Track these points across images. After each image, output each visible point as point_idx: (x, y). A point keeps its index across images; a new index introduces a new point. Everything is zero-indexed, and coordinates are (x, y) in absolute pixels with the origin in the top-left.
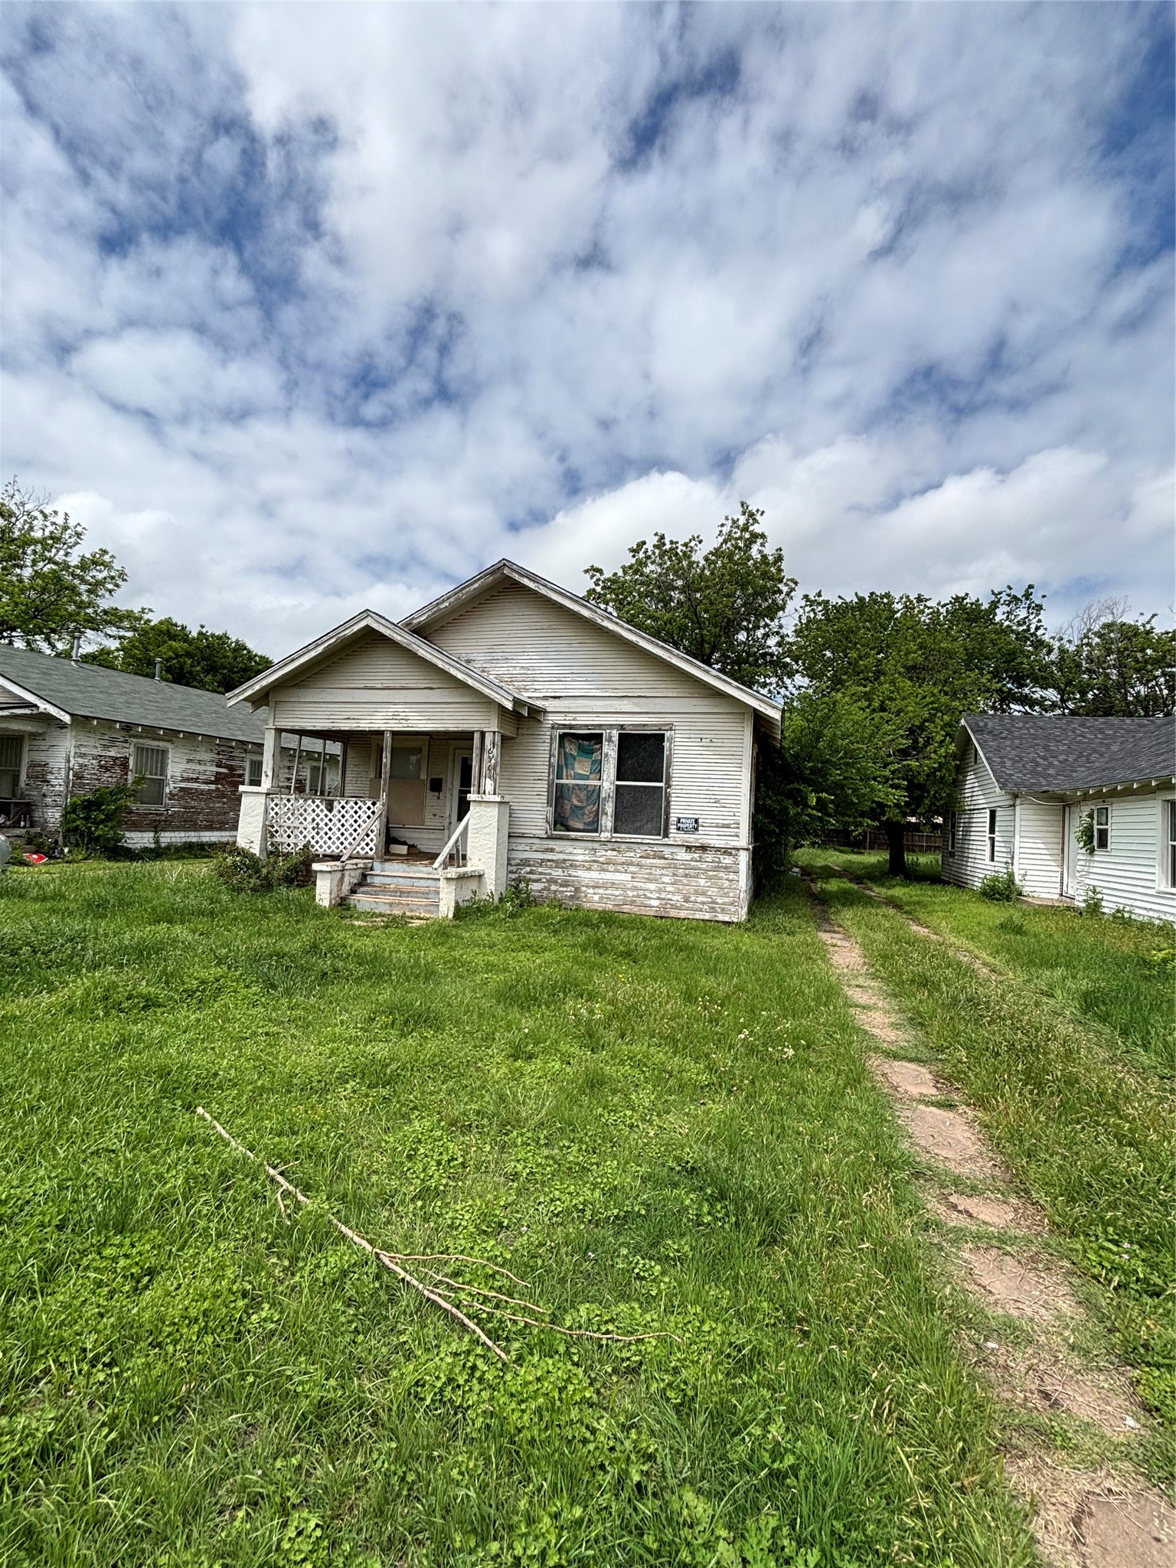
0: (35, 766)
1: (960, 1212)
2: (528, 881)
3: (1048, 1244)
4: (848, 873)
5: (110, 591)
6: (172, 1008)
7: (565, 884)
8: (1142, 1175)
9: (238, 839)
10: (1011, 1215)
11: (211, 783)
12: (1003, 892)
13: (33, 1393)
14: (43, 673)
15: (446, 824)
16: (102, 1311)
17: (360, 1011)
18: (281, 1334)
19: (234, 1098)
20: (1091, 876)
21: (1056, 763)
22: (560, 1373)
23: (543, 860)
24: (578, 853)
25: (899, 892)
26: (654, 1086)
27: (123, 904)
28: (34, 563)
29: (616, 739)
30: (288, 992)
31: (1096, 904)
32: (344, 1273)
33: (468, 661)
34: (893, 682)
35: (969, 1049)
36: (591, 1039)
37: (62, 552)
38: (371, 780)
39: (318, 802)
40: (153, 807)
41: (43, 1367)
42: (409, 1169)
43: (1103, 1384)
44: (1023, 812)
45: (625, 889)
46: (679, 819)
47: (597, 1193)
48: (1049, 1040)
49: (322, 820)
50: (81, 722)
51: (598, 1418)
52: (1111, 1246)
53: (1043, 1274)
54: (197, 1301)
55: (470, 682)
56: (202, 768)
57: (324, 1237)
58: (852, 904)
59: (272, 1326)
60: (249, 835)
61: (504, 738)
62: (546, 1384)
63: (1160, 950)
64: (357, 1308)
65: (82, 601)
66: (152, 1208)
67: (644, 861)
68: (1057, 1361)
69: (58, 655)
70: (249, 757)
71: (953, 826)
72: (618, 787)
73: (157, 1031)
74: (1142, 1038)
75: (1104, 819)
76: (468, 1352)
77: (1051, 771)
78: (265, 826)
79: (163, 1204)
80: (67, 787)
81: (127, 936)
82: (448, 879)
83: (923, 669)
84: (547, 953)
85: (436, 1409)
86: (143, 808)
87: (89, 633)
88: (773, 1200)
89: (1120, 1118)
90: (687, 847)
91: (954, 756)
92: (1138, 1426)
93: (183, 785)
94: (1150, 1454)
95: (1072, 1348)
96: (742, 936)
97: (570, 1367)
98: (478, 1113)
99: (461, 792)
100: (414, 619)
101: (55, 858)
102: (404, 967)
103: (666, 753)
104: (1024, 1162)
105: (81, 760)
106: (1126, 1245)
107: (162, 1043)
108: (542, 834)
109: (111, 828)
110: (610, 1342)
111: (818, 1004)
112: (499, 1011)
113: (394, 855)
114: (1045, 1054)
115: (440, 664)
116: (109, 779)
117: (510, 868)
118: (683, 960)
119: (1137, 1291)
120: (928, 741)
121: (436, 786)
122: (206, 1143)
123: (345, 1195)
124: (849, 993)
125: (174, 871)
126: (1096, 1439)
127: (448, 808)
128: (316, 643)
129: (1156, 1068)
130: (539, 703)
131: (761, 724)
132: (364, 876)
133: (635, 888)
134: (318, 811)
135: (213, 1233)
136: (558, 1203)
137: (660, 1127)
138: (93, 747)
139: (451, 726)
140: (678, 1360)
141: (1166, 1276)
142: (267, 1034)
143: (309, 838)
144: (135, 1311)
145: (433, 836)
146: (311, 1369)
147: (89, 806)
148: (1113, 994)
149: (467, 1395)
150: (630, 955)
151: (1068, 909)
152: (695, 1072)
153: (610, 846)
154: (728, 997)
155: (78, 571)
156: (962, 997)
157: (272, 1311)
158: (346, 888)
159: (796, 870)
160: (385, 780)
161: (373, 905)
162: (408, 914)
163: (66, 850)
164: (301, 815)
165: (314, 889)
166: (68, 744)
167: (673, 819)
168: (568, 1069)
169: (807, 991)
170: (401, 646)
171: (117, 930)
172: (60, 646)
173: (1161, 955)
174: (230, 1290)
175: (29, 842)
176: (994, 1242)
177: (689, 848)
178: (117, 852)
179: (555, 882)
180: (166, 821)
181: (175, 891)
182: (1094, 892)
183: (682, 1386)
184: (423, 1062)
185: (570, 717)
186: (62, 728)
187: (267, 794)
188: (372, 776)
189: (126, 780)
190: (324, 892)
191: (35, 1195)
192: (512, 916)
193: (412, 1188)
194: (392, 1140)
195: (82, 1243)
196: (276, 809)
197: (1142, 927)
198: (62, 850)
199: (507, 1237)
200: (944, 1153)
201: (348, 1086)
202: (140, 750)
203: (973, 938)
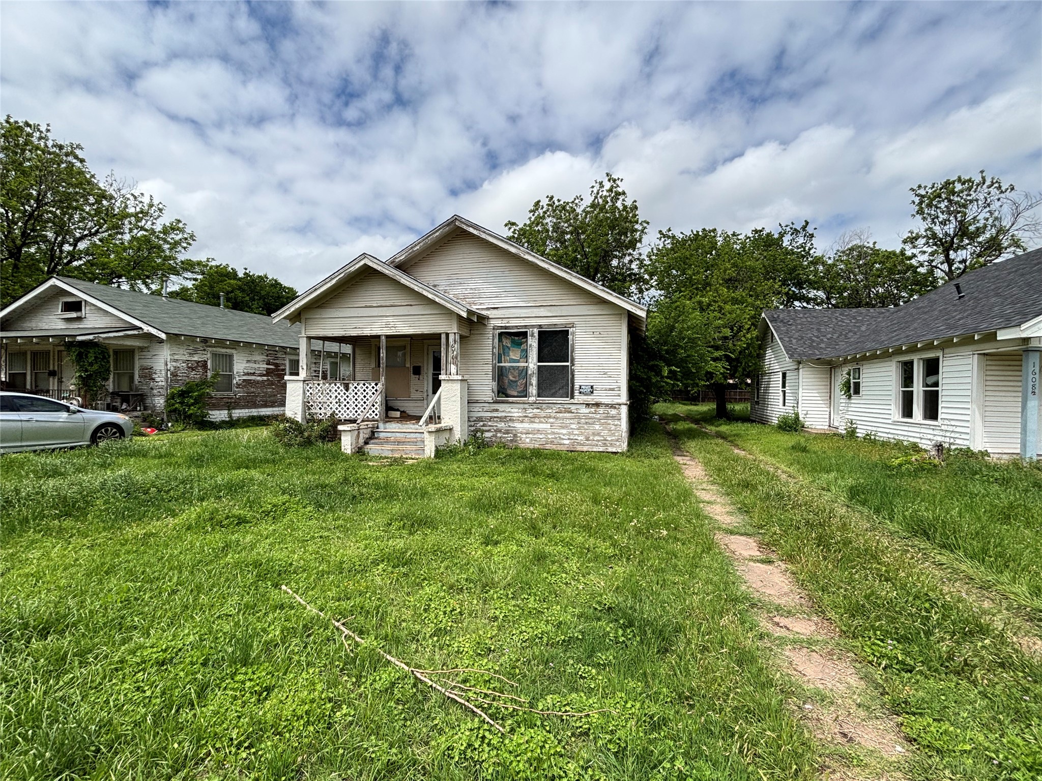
0: (144, 369)
1: (781, 627)
2: (483, 432)
3: (838, 644)
4: (689, 418)
5: (185, 248)
6: (256, 523)
7: (507, 432)
8: (895, 598)
9: (286, 412)
10: (814, 628)
11: (264, 375)
12: (792, 425)
13: (201, 768)
14: (144, 306)
15: (425, 396)
16: (240, 714)
17: (381, 520)
18: (357, 723)
19: (305, 579)
20: (850, 413)
21: (825, 340)
22: (539, 737)
23: (491, 417)
24: (515, 411)
25: (724, 428)
26: (579, 558)
27: (214, 458)
28: (131, 230)
29: (536, 335)
30: (332, 509)
31: (852, 431)
32: (393, 684)
33: (435, 286)
34: (716, 290)
35: (781, 525)
36: (534, 529)
37: (149, 223)
38: (373, 369)
39: (338, 385)
40: (226, 393)
41: (205, 751)
42: (425, 618)
43: (880, 727)
44: (804, 373)
45: (547, 434)
46: (580, 386)
47: (549, 627)
48: (831, 518)
49: (342, 396)
50: (174, 338)
51: (566, 763)
52: (879, 642)
53: (836, 662)
54: (301, 705)
55: (437, 300)
56: (257, 366)
57: (377, 663)
58: (694, 438)
59: (351, 718)
60: (293, 408)
61: (462, 337)
62: (531, 745)
63: (896, 459)
64: (404, 705)
65: (166, 256)
66: (262, 650)
67: (558, 415)
68: (850, 714)
69: (152, 293)
70: (288, 357)
71: (758, 384)
72: (539, 367)
73: (249, 538)
74: (889, 514)
75: (857, 375)
76: (479, 728)
77: (823, 345)
78: (304, 402)
79: (269, 647)
80: (167, 382)
81: (220, 478)
82: (429, 432)
83: (736, 281)
84: (499, 477)
85: (462, 763)
86: (219, 394)
87: (173, 277)
88: (664, 626)
89: (879, 564)
90: (587, 404)
91: (757, 338)
92: (904, 751)
93: (245, 378)
94: (912, 767)
95: (859, 706)
96: (625, 461)
97: (545, 733)
98: (467, 580)
99: (434, 374)
100: (396, 258)
101: (163, 430)
102: (407, 491)
103: (570, 343)
104: (820, 594)
105: (174, 364)
106: (890, 642)
107: (253, 546)
108: (490, 400)
109: (199, 409)
110: (568, 718)
111: (679, 502)
112: (473, 515)
113: (391, 418)
114: (829, 526)
115: (416, 288)
116: (195, 376)
117: (470, 423)
118: (589, 478)
119: (897, 669)
120: (740, 329)
121: (417, 371)
122: (292, 608)
123: (387, 636)
124: (698, 494)
125: (245, 435)
126: (878, 760)
127: (426, 385)
128: (331, 278)
129: (898, 532)
130: (484, 313)
131: (633, 322)
132: (373, 433)
133: (553, 433)
134: (339, 391)
135: (304, 664)
136: (525, 634)
137: (585, 583)
138: (183, 355)
139: (426, 330)
140: (613, 725)
141: (915, 659)
142: (321, 537)
143: (334, 409)
144: (261, 713)
145: (416, 405)
146: (380, 743)
147: (183, 394)
148: (869, 487)
149: (481, 754)
150: (553, 476)
151: (835, 435)
152: (604, 547)
153: (535, 406)
154: (620, 500)
155: (162, 235)
156: (772, 493)
157: (349, 709)
158: (361, 441)
159: (656, 417)
160: (383, 368)
161: (380, 452)
162: (404, 456)
163: (170, 424)
164: (328, 394)
165: (340, 442)
166: (165, 353)
167: (577, 386)
168: (522, 550)
169: (671, 494)
170: (389, 277)
171: (212, 475)
172: (153, 287)
173: (897, 461)
174: (321, 698)
175: (144, 420)
176: (804, 644)
177: (588, 405)
178: (204, 425)
179: (500, 431)
180: (235, 402)
181: (247, 447)
182: (851, 423)
183: (618, 741)
184: (427, 550)
185: (505, 321)
186: (160, 343)
187: (304, 381)
188: (373, 366)
189: (206, 376)
190: (347, 444)
191: (184, 645)
192: (475, 454)
193: (429, 629)
194: (412, 600)
195: (220, 673)
196: (311, 391)
197: (884, 444)
198: (167, 425)
199: (494, 657)
200: (768, 592)
201: (379, 567)
202: (214, 355)
203: (774, 456)
